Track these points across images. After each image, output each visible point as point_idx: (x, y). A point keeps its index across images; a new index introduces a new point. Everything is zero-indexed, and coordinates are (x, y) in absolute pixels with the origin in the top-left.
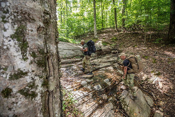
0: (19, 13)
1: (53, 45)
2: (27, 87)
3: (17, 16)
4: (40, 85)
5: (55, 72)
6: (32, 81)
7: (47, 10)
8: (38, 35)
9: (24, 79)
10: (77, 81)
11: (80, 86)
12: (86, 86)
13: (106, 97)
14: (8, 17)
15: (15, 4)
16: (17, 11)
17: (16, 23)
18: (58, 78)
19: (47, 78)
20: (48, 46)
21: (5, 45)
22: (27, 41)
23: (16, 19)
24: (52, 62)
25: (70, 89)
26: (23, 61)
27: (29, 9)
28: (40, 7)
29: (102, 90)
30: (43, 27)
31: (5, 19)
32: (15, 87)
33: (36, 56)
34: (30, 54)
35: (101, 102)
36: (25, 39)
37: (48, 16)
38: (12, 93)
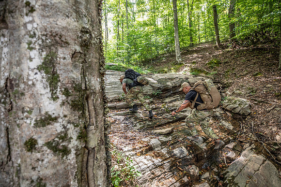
0: (48, 36)
1: (96, 77)
2: (56, 139)
3: (46, 39)
4: (75, 137)
5: (98, 119)
6: (63, 130)
7: (86, 27)
8: (72, 64)
9: (53, 126)
10: (143, 139)
11: (147, 148)
12: (159, 149)
13: (197, 171)
14: (35, 43)
15: (43, 25)
16: (45, 33)
17: (44, 50)
18: (103, 129)
19: (85, 127)
20: (87, 80)
21: (30, 80)
22: (58, 73)
23: (45, 44)
24: (93, 103)
25: (130, 153)
26: (52, 101)
27: (62, 29)
28: (76, 24)
29: (188, 157)
30: (80, 52)
31: (31, 46)
32: (40, 137)
33: (70, 94)
34: (61, 91)
35: (186, 179)
36: (55, 70)
37: (87, 35)
38: (36, 146)
